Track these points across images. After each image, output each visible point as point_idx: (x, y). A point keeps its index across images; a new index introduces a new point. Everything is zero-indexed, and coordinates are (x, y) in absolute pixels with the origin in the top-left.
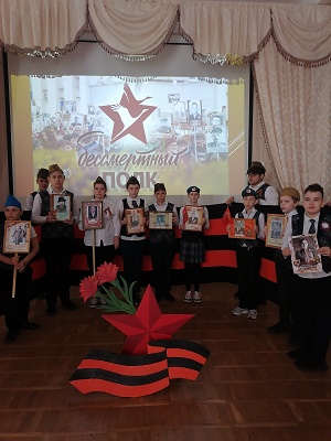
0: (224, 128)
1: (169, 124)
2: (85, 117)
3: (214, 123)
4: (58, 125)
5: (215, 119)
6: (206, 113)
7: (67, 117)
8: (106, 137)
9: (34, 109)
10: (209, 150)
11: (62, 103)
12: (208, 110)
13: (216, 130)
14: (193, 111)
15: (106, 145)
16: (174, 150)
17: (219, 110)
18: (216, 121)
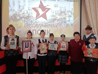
0: (72, 16)
1: (54, 14)
2: (27, 11)
3: (69, 14)
4: (18, 13)
5: (69, 13)
6: (67, 11)
7: (21, 11)
8: (34, 18)
9: (10, 8)
10: (67, 23)
11: (19, 7)
12: (67, 10)
13: (70, 16)
14: (62, 10)
15: (34, 20)
16: (56, 22)
17: (71, 10)
18: (70, 14)
